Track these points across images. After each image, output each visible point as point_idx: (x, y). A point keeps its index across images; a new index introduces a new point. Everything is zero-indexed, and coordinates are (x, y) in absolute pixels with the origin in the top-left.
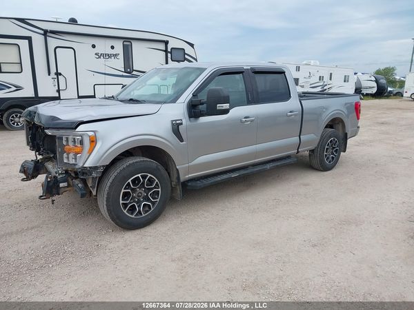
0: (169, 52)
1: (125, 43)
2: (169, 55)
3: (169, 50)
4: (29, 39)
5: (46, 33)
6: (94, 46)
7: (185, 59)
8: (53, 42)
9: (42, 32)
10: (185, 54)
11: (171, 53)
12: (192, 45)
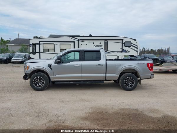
0: (124, 43)
1: (105, 41)
2: (124, 45)
3: (124, 42)
4: (74, 42)
5: (79, 40)
6: (93, 43)
7: (131, 46)
8: (81, 43)
9: (78, 40)
10: (131, 44)
11: (124, 44)
12: (135, 40)
